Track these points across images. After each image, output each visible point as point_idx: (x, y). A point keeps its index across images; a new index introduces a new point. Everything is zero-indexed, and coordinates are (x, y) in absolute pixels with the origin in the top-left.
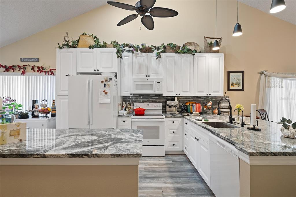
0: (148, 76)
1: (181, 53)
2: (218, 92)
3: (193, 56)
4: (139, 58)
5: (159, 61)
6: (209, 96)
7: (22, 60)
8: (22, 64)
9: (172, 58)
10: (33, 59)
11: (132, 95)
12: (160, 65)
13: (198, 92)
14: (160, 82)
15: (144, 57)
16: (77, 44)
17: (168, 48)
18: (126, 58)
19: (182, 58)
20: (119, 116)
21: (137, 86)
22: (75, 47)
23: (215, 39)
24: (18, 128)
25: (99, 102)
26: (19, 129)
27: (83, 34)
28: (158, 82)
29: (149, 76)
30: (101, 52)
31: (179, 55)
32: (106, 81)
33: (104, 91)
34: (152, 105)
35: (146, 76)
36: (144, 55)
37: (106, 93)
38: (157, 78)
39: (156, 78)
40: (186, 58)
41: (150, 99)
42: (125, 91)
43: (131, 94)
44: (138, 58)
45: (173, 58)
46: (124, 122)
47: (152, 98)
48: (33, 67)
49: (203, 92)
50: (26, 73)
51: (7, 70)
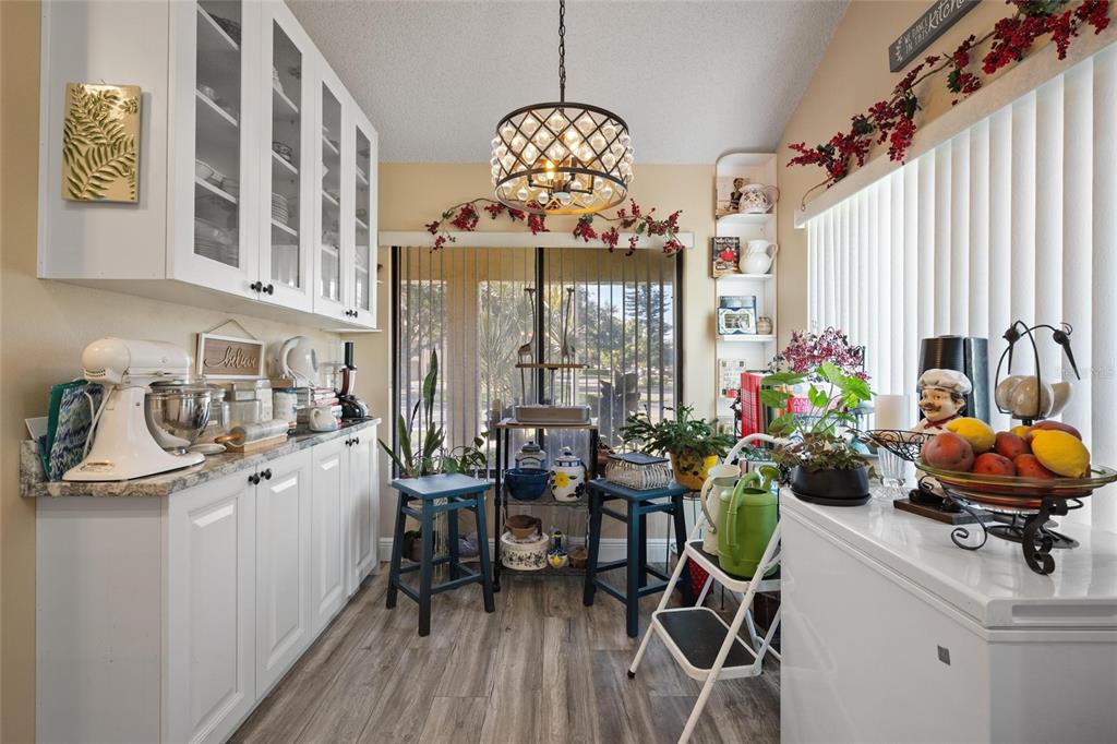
7: (897, 55)
50: (919, 137)
51: (839, 172)
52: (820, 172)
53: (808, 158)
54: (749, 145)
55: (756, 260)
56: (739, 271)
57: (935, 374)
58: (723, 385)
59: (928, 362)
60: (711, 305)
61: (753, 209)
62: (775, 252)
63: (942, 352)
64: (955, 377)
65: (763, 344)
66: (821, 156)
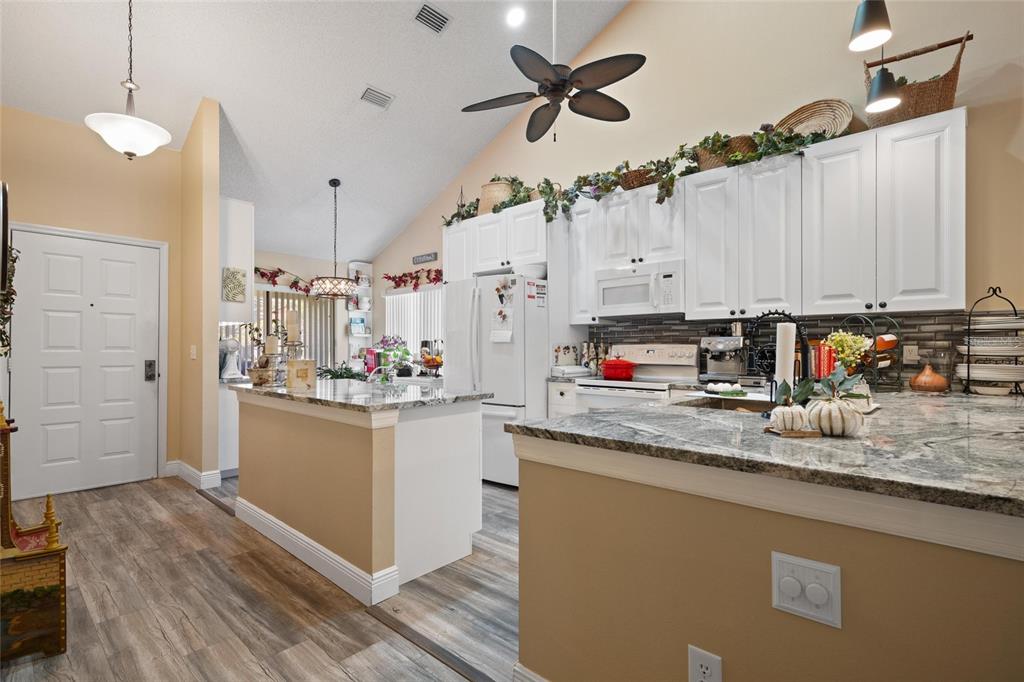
0: (637, 259)
1: (746, 162)
2: (934, 291)
3: (798, 160)
4: (614, 209)
5: (672, 206)
6: (877, 310)
7: (416, 261)
8: (413, 269)
9: (715, 187)
10: (429, 255)
11: (597, 322)
12: (675, 220)
13: (826, 297)
14: (670, 276)
15: (627, 203)
16: (476, 208)
17: (704, 155)
18: (580, 217)
19: (755, 177)
20: (553, 379)
21: (606, 294)
22: (473, 216)
23: (880, 67)
24: (306, 367)
25: (491, 339)
26: (307, 370)
27: (493, 180)
28: (665, 277)
29: (641, 260)
30: (516, 217)
31: (741, 171)
32: (505, 287)
33: (500, 313)
34: (662, 353)
35: (634, 261)
36: (627, 198)
37: (504, 317)
38: (664, 263)
39: (659, 264)
40: (770, 174)
41: (665, 334)
42: (582, 311)
43: (594, 319)
44: (611, 210)
45: (721, 185)
46: (562, 394)
47: (670, 331)
48: (429, 272)
49: (850, 296)
50: (420, 287)
51: (398, 285)
52: (393, 284)
53: (389, 278)
54: (364, 259)
55: (365, 305)
56: (358, 309)
57: (424, 348)
58: (352, 354)
59: (422, 346)
60: (346, 321)
61: (364, 285)
62: (372, 302)
63: (425, 344)
64: (427, 349)
65: (366, 338)
66: (393, 279)
